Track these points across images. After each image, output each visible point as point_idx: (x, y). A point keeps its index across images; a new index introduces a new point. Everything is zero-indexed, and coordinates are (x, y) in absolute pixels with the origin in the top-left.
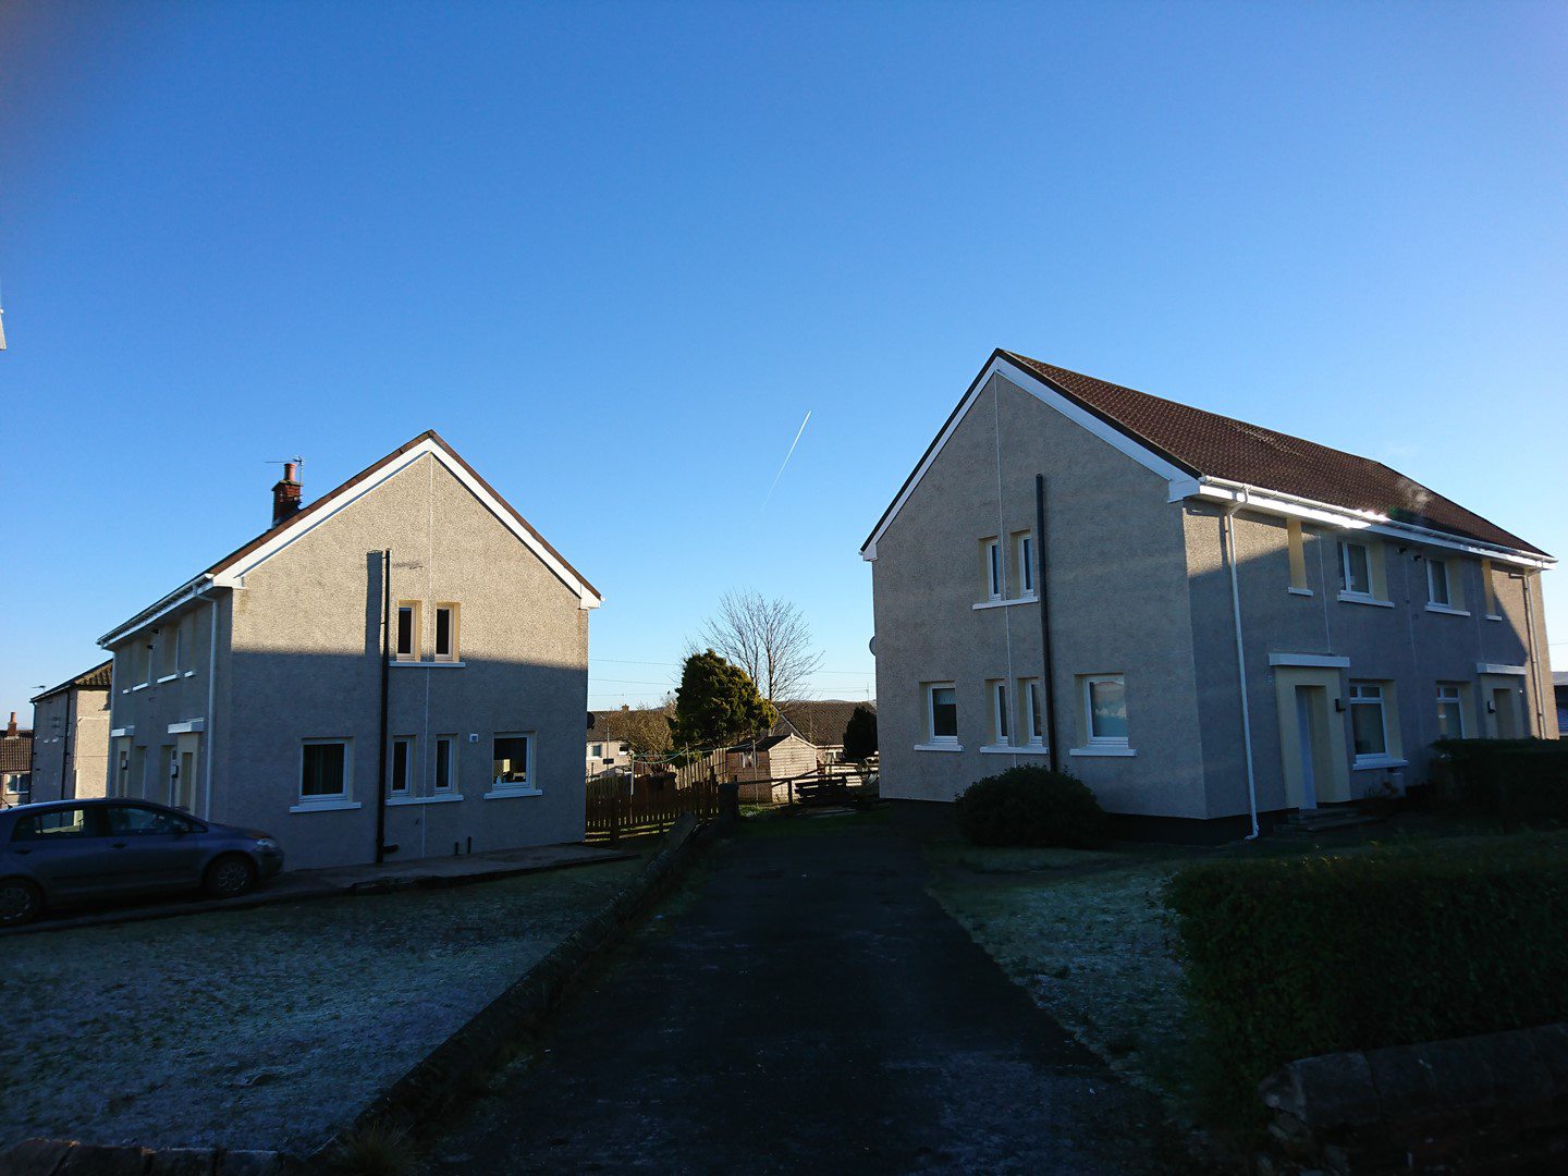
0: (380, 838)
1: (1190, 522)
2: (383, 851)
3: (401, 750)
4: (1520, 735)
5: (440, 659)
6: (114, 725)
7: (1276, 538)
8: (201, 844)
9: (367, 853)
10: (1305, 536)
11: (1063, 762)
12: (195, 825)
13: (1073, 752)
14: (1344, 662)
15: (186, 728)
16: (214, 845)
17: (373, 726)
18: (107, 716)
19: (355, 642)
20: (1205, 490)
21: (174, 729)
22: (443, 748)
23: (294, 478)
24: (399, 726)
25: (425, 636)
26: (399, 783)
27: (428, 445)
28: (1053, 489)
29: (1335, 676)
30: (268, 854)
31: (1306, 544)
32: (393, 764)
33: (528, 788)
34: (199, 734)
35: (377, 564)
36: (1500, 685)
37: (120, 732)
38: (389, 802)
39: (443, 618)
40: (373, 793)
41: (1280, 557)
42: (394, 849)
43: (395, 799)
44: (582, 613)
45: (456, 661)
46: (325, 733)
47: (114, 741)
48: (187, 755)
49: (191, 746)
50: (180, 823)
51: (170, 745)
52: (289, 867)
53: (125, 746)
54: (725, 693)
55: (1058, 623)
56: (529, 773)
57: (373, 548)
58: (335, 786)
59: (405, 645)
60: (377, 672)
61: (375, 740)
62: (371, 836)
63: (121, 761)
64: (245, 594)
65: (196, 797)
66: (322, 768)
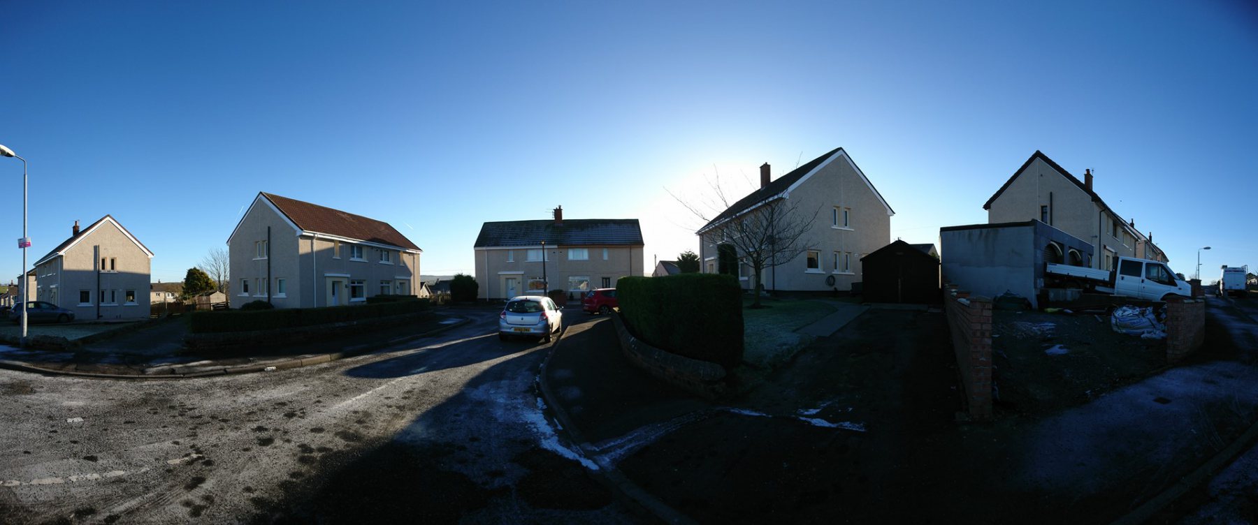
0: (98, 314)
1: (301, 241)
2: (99, 316)
3: (103, 293)
4: (407, 294)
5: (112, 271)
6: (38, 285)
7: (331, 245)
8: (57, 312)
9: (95, 316)
10: (340, 244)
11: (272, 300)
12: (56, 308)
13: (274, 297)
14: (349, 276)
15: (54, 286)
16: (60, 312)
17: (96, 287)
18: (36, 282)
19: (91, 268)
20: (304, 234)
21: (51, 287)
22: (113, 293)
23: (78, 225)
24: (103, 287)
25: (108, 266)
26: (103, 301)
27: (108, 218)
28: (272, 231)
29: (347, 279)
30: (71, 315)
31: (340, 247)
32: (101, 296)
33: (135, 304)
34: (57, 288)
35: (96, 249)
36: (402, 281)
37: (39, 287)
38: (101, 305)
39: (113, 261)
40: (96, 303)
41: (331, 250)
42: (102, 316)
43: (102, 304)
44: (149, 260)
45: (116, 272)
46: (85, 288)
47: (38, 289)
48: (54, 293)
49: (55, 290)
50: (54, 307)
51: (51, 290)
52: (76, 318)
53: (40, 290)
54: (199, 280)
55: (272, 265)
56: (135, 300)
57: (95, 245)
58: (88, 301)
59: (103, 268)
60: (97, 274)
61: (97, 290)
62: (96, 313)
63: (39, 293)
64: (66, 257)
65: (56, 302)
66: (84, 296)
